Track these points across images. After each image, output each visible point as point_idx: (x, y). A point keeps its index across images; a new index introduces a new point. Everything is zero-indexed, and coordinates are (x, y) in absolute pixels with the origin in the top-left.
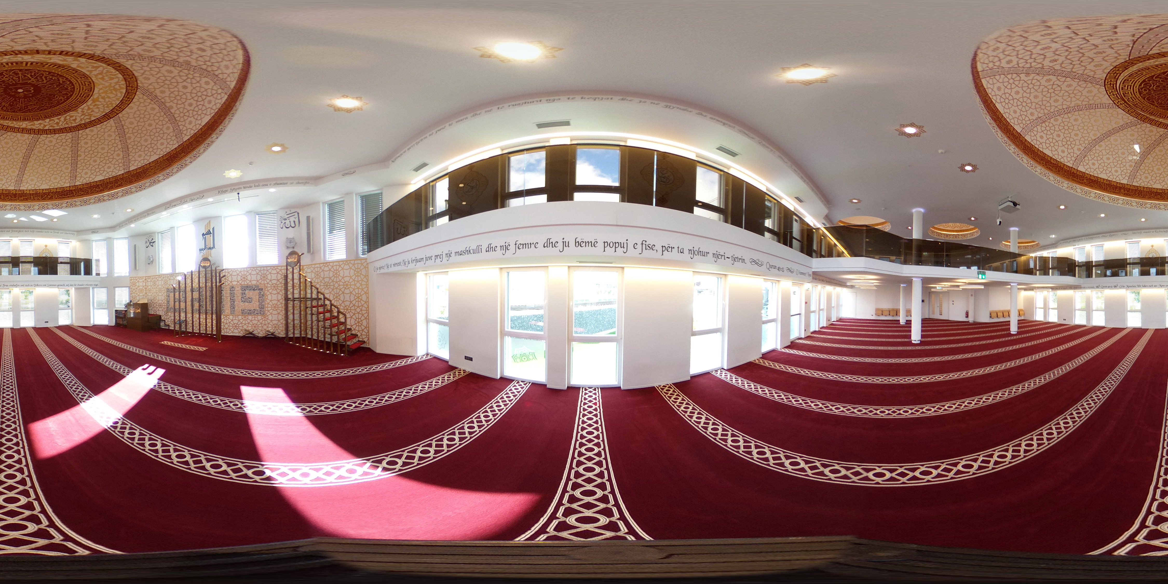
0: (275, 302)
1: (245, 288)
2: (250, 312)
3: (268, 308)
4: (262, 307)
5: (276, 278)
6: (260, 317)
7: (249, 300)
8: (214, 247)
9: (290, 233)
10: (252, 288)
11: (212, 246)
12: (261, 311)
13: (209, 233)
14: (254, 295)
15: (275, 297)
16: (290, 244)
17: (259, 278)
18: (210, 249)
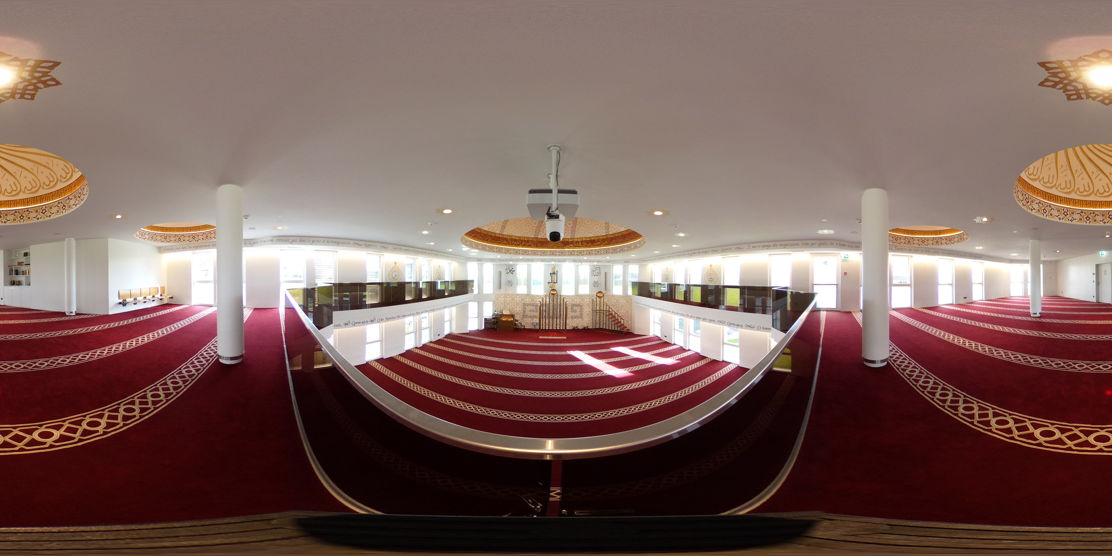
0: (588, 312)
1: (573, 305)
2: (575, 317)
3: (585, 314)
4: (581, 315)
5: (588, 300)
6: (580, 320)
7: (575, 311)
8: (557, 282)
9: (596, 279)
10: (577, 305)
11: (556, 282)
12: (581, 316)
13: (554, 275)
14: (578, 309)
16: (595, 284)
17: (580, 300)
18: (554, 283)
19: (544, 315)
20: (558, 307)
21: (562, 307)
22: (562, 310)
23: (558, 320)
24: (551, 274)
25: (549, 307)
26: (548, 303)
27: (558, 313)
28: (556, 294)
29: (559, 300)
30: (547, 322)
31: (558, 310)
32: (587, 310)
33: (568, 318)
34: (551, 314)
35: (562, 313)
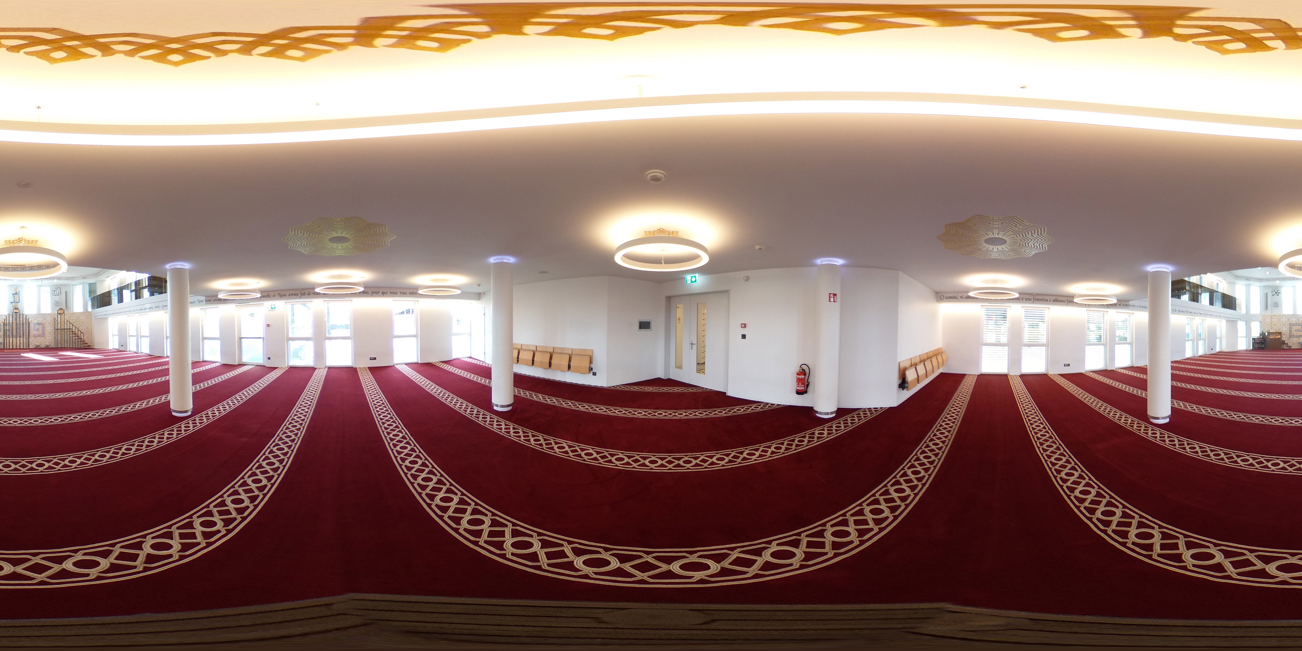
0: (50, 331)
1: (35, 324)
2: (39, 336)
3: (47, 333)
4: (44, 333)
5: (49, 319)
6: (43, 338)
7: (37, 329)
8: (19, 302)
9: (57, 298)
10: (39, 324)
12: (43, 335)
13: (16, 293)
14: (40, 327)
16: (56, 304)
17: (42, 319)
18: (17, 302)
19: (8, 334)
20: (21, 326)
21: (25, 326)
22: (25, 329)
23: (22, 339)
24: (13, 294)
25: (12, 326)
26: (11, 322)
27: (22, 332)
28: (19, 313)
29: (21, 319)
30: (11, 341)
31: (21, 329)
32: (49, 329)
33: (31, 336)
34: (14, 333)
35: (25, 331)
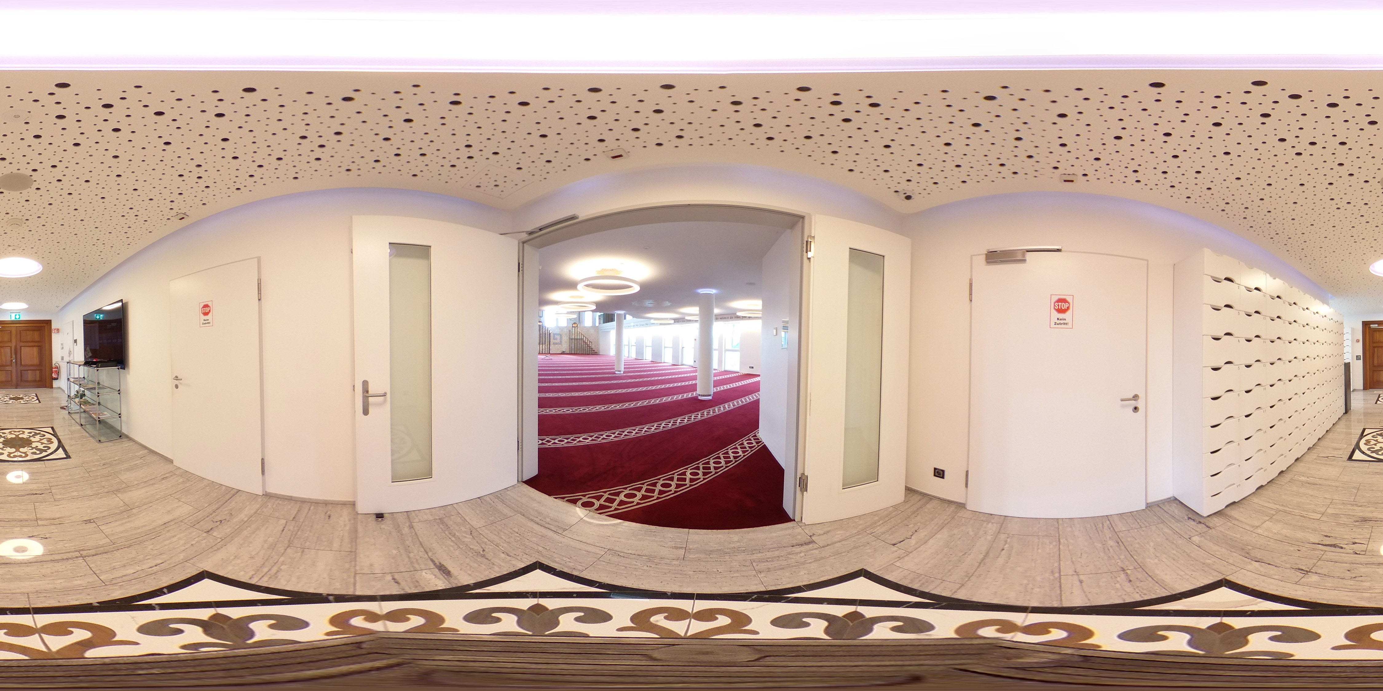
1: (554, 334)
2: (557, 344)
3: (564, 341)
4: (561, 342)
5: (566, 331)
6: (560, 346)
7: (556, 339)
10: (558, 335)
12: (561, 343)
14: (558, 337)
15: (566, 338)
16: (571, 320)
17: (560, 331)
21: (546, 336)
22: (546, 338)
23: (544, 346)
29: (544, 330)
32: (565, 339)
33: (551, 344)
35: (546, 340)
